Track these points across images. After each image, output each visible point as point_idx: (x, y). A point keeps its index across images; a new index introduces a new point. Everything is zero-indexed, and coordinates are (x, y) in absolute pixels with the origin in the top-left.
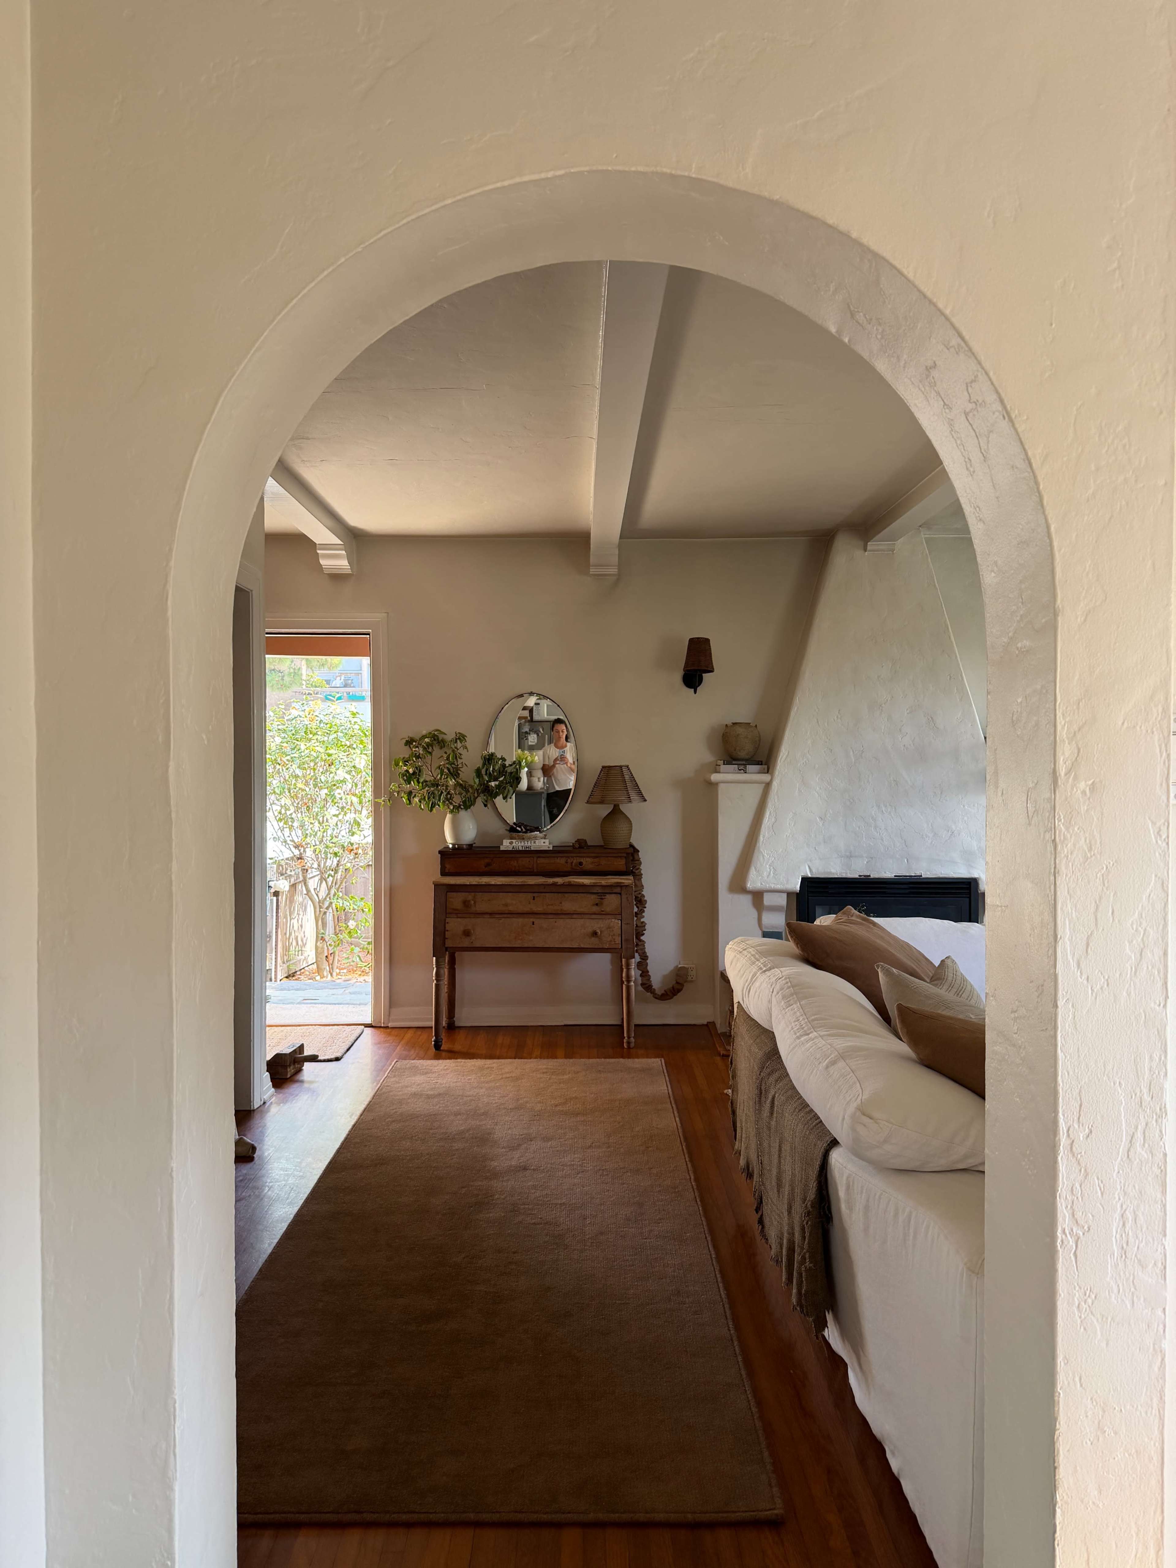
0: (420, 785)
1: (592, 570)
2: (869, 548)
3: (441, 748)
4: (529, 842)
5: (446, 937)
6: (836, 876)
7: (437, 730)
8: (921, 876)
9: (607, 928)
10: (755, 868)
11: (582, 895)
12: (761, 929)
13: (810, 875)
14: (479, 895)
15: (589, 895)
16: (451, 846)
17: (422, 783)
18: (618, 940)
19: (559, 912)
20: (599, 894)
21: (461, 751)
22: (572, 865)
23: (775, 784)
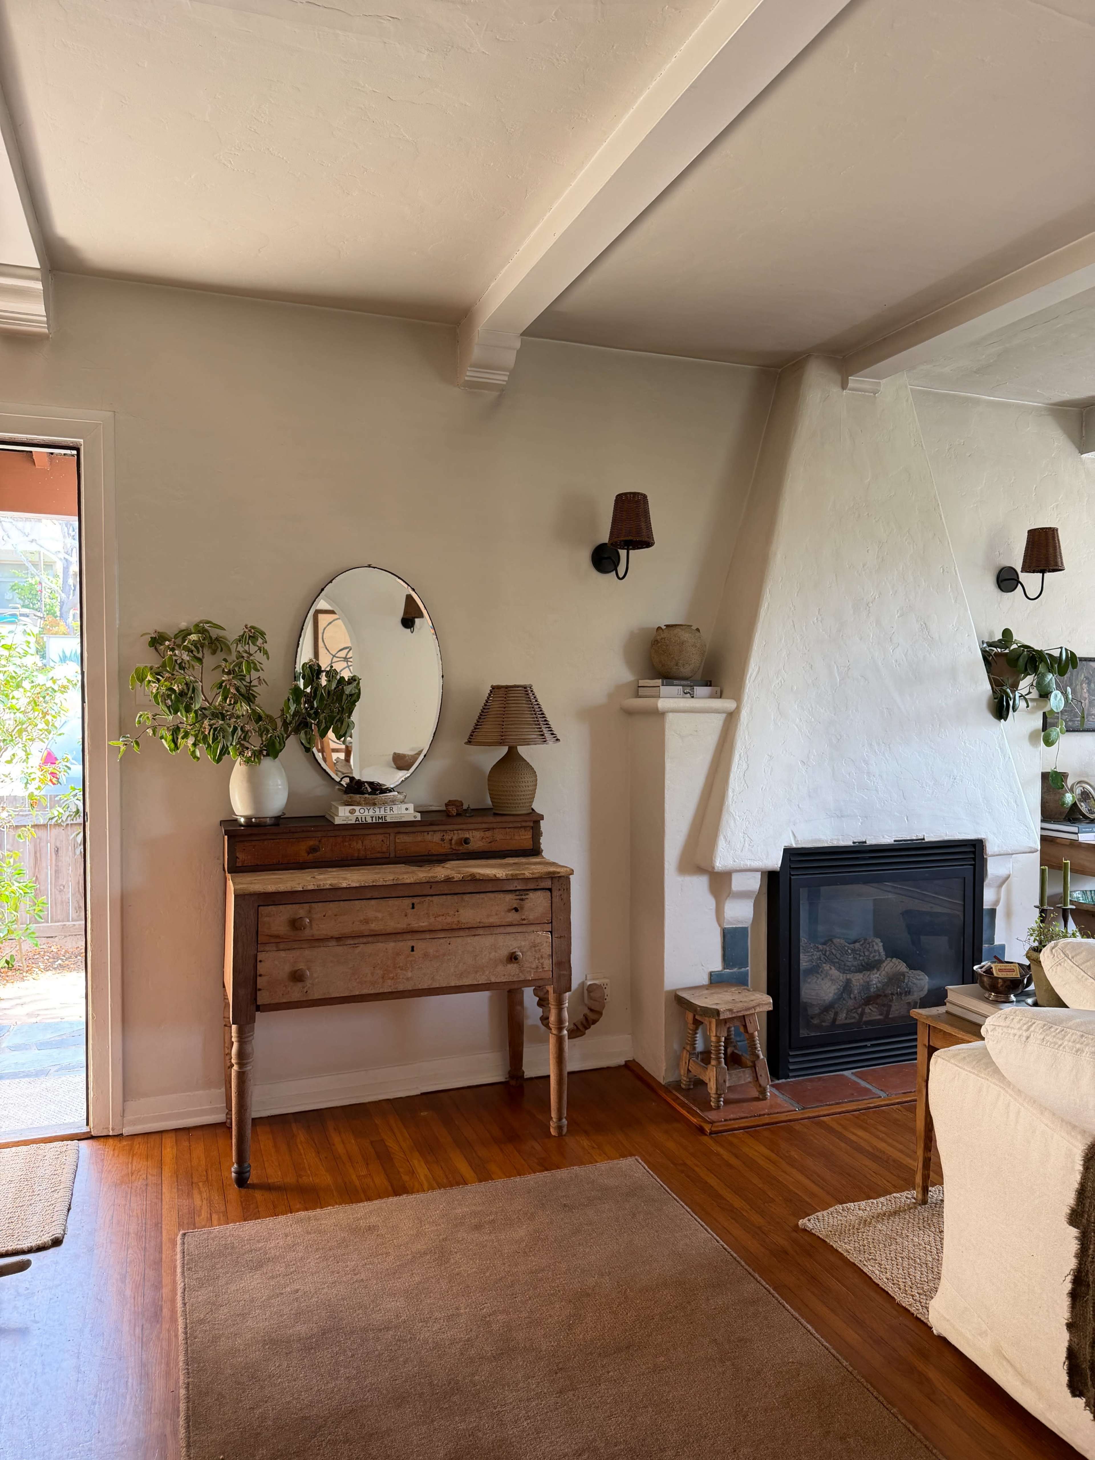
0: (192, 715)
1: (470, 374)
2: (851, 385)
3: (214, 652)
4: (382, 810)
5: (258, 987)
6: (826, 845)
7: (208, 622)
8: (924, 839)
9: (531, 947)
10: (725, 837)
11: (491, 895)
12: (720, 925)
13: (794, 846)
14: (318, 907)
15: (501, 896)
16: (242, 820)
17: (196, 712)
18: (547, 963)
19: (455, 927)
20: (517, 893)
21: (259, 657)
22: (451, 844)
23: (744, 714)
